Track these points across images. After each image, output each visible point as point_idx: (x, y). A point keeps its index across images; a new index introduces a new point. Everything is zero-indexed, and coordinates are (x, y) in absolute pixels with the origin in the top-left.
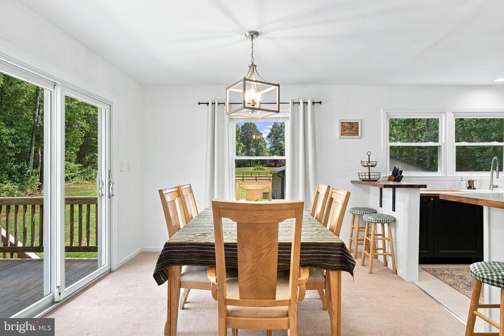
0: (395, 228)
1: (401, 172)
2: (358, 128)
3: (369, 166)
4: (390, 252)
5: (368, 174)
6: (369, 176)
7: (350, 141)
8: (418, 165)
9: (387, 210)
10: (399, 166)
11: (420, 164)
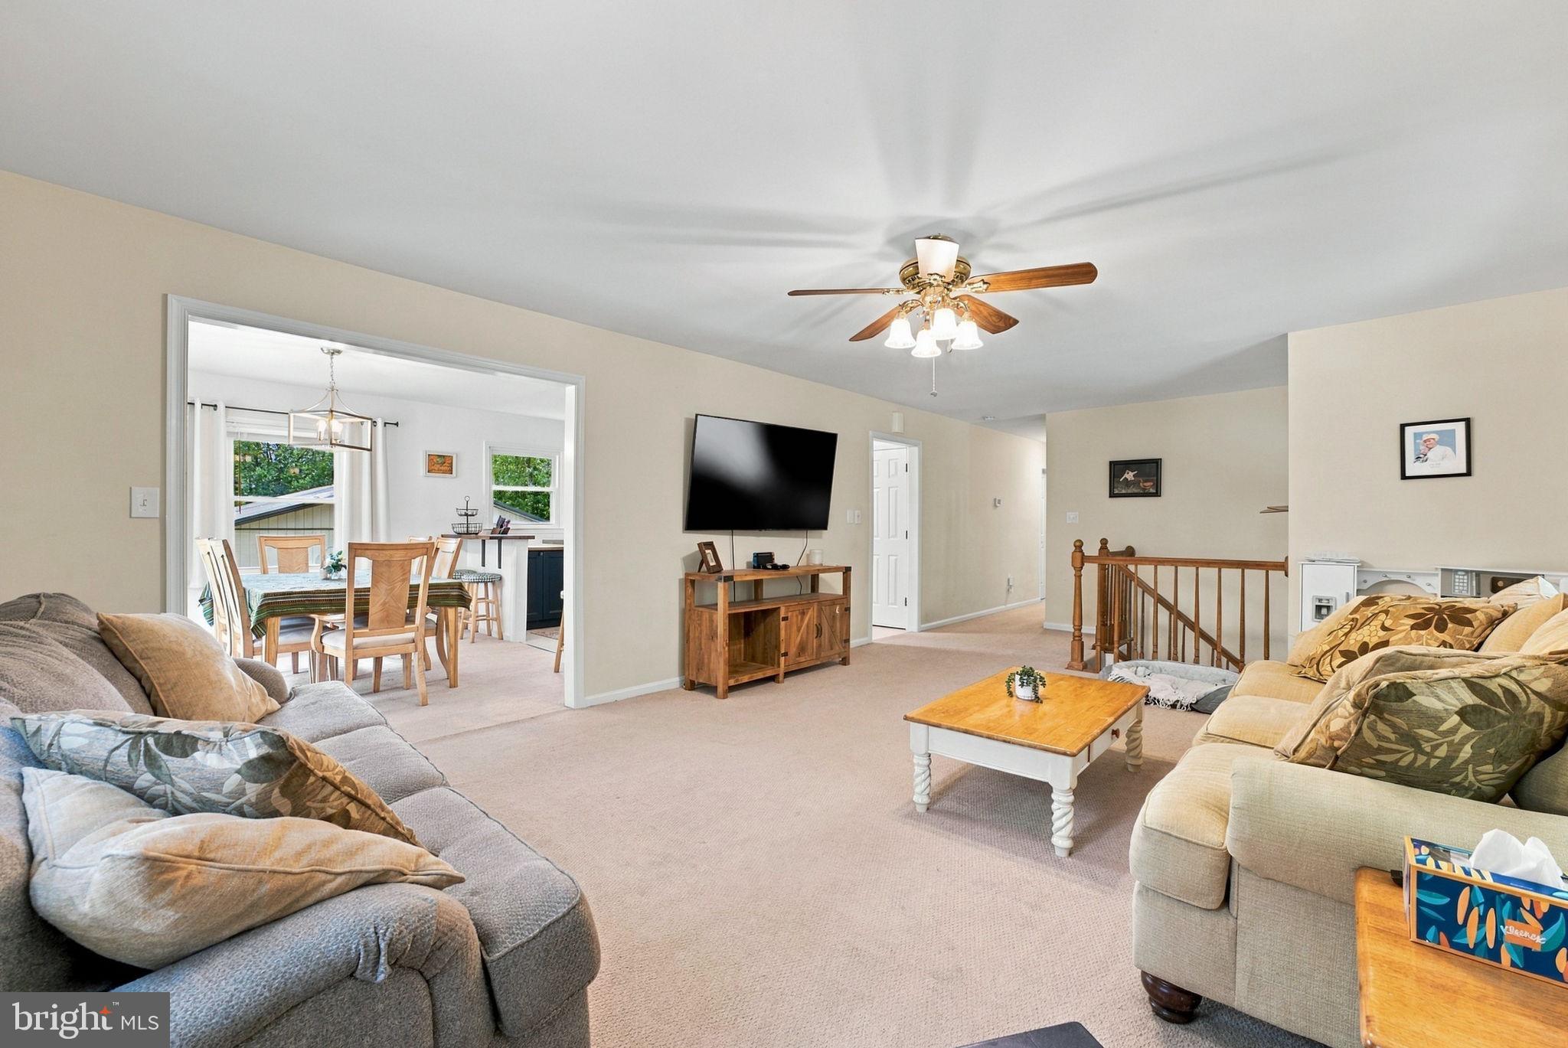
0: (501, 587)
1: (508, 522)
2: (452, 463)
3: (466, 515)
4: (495, 616)
5: (466, 526)
6: (468, 527)
7: (440, 481)
8: (534, 516)
9: (492, 567)
10: (507, 516)
11: (537, 514)
